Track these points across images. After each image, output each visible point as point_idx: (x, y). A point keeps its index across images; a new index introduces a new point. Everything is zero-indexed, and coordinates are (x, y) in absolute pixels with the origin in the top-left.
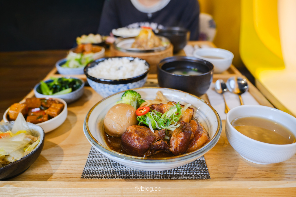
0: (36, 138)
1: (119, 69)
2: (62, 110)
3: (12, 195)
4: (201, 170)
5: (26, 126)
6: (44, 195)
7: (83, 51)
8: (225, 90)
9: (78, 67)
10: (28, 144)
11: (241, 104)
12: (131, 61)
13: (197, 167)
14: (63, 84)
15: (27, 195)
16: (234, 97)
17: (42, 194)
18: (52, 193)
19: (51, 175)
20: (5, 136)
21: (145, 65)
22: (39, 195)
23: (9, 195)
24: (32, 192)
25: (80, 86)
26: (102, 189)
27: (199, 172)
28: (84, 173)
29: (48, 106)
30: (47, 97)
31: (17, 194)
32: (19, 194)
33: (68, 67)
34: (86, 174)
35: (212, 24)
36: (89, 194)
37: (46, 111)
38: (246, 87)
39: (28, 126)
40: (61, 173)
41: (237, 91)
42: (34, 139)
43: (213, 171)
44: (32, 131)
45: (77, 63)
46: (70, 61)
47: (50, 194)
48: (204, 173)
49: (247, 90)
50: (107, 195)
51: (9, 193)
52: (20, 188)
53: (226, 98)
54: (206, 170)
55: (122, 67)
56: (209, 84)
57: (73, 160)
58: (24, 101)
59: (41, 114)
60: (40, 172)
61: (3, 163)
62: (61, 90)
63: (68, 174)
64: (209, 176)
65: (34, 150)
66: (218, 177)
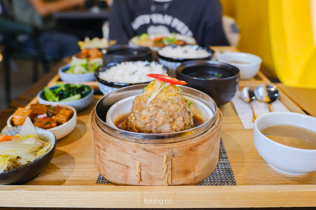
0: (47, 143)
1: (134, 73)
2: (71, 116)
3: (23, 200)
4: (227, 177)
5: (34, 131)
6: (58, 200)
7: (88, 57)
8: (254, 98)
9: (84, 73)
10: (38, 149)
11: (270, 111)
12: (147, 65)
13: (222, 174)
14: (70, 91)
15: (39, 200)
16: (263, 105)
17: (56, 199)
18: (66, 198)
19: (64, 181)
20: (15, 139)
21: (162, 69)
22: (53, 200)
23: (20, 200)
24: (46, 196)
25: (89, 92)
26: (121, 192)
27: (224, 179)
28: (100, 178)
29: (55, 113)
30: (54, 104)
31: (29, 199)
32: (31, 199)
33: (73, 73)
34: (101, 180)
35: (234, 29)
36: (107, 199)
37: (54, 117)
38: (276, 95)
39: (36, 131)
40: (74, 180)
41: (267, 99)
42: (45, 144)
43: (240, 178)
44: (40, 136)
45: (83, 69)
46: (74, 67)
47: (64, 199)
48: (229, 180)
49: (278, 98)
50: (126, 200)
51: (20, 198)
52: (33, 192)
53: (254, 106)
54: (232, 178)
55: (137, 71)
56: (235, 91)
57: (86, 168)
58: (28, 107)
59: (49, 120)
60: (51, 179)
61: (14, 166)
62: (68, 96)
63: (82, 181)
64: (235, 183)
65: (47, 153)
66: (245, 183)
